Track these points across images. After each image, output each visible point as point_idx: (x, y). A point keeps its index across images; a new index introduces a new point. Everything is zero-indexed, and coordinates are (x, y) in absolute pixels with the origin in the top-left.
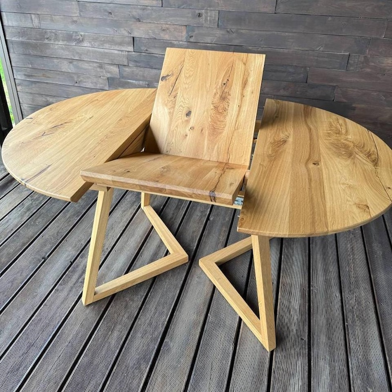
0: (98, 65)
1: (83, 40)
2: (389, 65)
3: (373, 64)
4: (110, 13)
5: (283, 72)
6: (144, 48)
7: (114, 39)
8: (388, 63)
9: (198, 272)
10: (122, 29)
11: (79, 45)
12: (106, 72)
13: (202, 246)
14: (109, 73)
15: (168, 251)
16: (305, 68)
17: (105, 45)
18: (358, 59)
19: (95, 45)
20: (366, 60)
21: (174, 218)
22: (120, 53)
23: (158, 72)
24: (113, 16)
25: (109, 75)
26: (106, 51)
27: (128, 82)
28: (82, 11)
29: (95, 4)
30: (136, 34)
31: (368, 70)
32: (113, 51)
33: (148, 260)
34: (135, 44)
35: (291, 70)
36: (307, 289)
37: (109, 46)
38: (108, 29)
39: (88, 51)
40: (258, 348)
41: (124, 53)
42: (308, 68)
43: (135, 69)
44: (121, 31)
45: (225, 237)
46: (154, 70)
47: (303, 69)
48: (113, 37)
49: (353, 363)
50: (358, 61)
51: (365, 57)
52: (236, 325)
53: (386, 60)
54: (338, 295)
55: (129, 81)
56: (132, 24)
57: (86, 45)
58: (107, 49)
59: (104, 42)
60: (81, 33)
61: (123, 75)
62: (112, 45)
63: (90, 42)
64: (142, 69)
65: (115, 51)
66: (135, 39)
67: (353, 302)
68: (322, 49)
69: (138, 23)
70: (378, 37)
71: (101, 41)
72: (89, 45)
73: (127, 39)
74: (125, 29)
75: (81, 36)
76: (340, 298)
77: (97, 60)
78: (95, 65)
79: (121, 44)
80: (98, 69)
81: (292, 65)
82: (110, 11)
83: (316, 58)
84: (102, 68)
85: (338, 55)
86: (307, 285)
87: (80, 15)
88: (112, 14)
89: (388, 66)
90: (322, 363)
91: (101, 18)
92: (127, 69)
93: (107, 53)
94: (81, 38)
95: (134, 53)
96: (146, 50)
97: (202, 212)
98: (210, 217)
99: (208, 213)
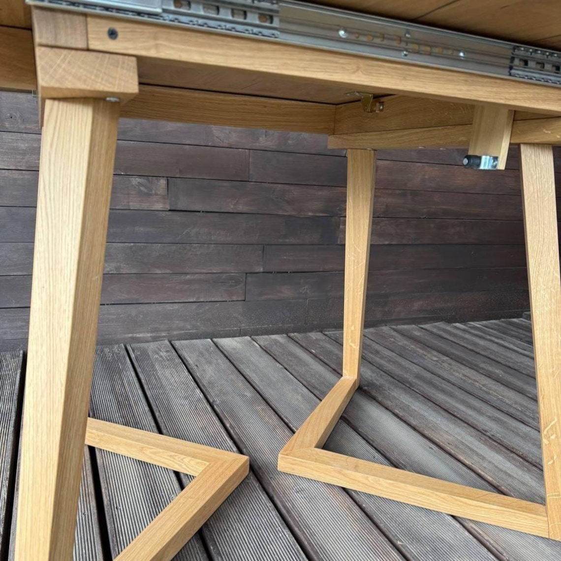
97: (186, 398)
98: (211, 401)
99: (201, 396)
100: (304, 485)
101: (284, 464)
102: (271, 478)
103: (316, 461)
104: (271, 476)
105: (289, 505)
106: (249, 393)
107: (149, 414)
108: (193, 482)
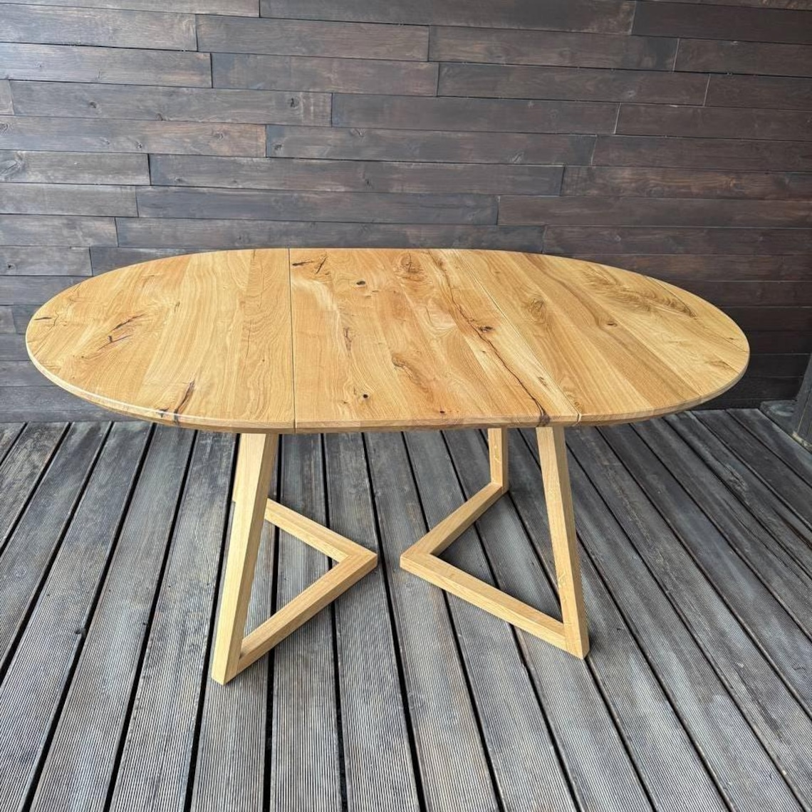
0: (65, 221)
1: (24, 169)
2: (625, 180)
3: (601, 181)
4: (92, 104)
5: (458, 207)
6: (173, 177)
7: (103, 160)
8: (624, 178)
9: (404, 577)
10: (122, 139)
11: (15, 180)
12: (85, 235)
13: (388, 538)
14: (90, 236)
15: (330, 560)
16: (494, 196)
17: (81, 175)
18: (578, 174)
19: (56, 178)
20: (591, 175)
21: (309, 506)
22: (118, 190)
23: (207, 225)
24: (100, 111)
25: (91, 242)
26: (84, 188)
27: (140, 253)
28: (20, 102)
29: (55, 85)
30: (154, 148)
31: (594, 192)
32: (101, 188)
33: (301, 583)
34: (153, 169)
35: (470, 203)
36: (588, 560)
37: (91, 176)
38: (88, 139)
39: (40, 192)
40: (563, 659)
41: (128, 190)
42: (499, 197)
43: (154, 223)
44: (118, 142)
45: (419, 516)
46: (200, 222)
47: (490, 199)
48: (99, 158)
49: (703, 638)
50: (578, 177)
51: (589, 169)
52: (512, 638)
53: (620, 172)
54: (636, 557)
55: (141, 250)
56: (144, 127)
57: (32, 179)
58: (87, 183)
59: (80, 169)
60: (19, 152)
61: (125, 238)
62: (99, 173)
63: (42, 172)
64: (171, 222)
65: (105, 186)
66: (151, 157)
67: (661, 561)
68: (519, 160)
69: (159, 126)
70: (606, 133)
71: (72, 167)
72: (40, 178)
73: (133, 161)
74: (128, 139)
75: (21, 159)
76: (640, 561)
77: (62, 210)
78: (57, 222)
79: (119, 171)
80: (65, 232)
81: (471, 194)
82: (91, 101)
83: (511, 177)
84: (75, 228)
85: (547, 168)
86: (585, 555)
87: (17, 112)
88: (98, 106)
89: (623, 183)
90: (662, 652)
91: (71, 115)
92: (135, 225)
93: (86, 193)
94: (20, 163)
95: (150, 188)
96: (179, 180)
97: (355, 486)
98: (375, 491)
99: (368, 486)
100: (415, 582)
101: (404, 563)
102: (394, 572)
103: (426, 566)
104: (395, 570)
105: (397, 596)
106: (408, 488)
107: (323, 500)
108: (337, 566)
